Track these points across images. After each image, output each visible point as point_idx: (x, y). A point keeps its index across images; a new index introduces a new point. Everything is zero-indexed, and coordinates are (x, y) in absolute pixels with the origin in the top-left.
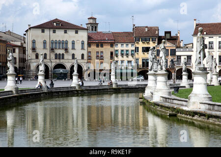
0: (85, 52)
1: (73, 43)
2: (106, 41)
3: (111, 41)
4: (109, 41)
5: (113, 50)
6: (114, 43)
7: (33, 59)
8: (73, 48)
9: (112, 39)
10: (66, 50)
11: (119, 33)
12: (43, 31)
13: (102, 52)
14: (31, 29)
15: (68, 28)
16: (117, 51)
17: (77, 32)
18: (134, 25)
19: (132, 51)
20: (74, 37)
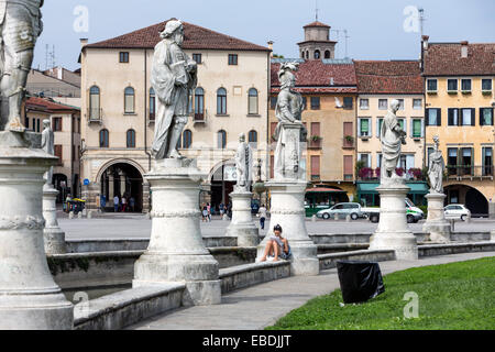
0: (260, 126)
1: (222, 95)
2: (328, 89)
3: (346, 89)
4: (340, 89)
5: (353, 119)
6: (357, 95)
7: (93, 149)
8: (222, 113)
9: (350, 81)
10: (199, 117)
11: (379, 63)
12: (124, 59)
13: (316, 125)
14: (88, 51)
15: (204, 45)
16: (365, 120)
17: (233, 61)
18: (426, 38)
19: (416, 120)
20: (225, 75)
